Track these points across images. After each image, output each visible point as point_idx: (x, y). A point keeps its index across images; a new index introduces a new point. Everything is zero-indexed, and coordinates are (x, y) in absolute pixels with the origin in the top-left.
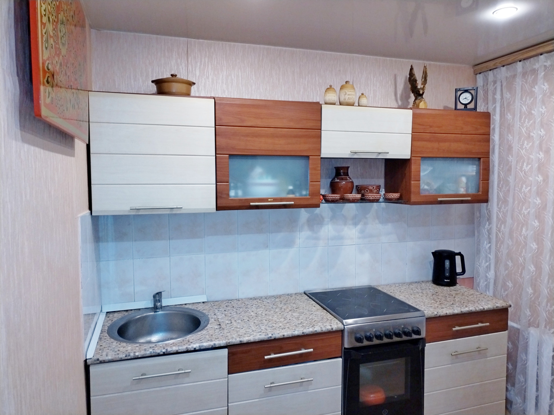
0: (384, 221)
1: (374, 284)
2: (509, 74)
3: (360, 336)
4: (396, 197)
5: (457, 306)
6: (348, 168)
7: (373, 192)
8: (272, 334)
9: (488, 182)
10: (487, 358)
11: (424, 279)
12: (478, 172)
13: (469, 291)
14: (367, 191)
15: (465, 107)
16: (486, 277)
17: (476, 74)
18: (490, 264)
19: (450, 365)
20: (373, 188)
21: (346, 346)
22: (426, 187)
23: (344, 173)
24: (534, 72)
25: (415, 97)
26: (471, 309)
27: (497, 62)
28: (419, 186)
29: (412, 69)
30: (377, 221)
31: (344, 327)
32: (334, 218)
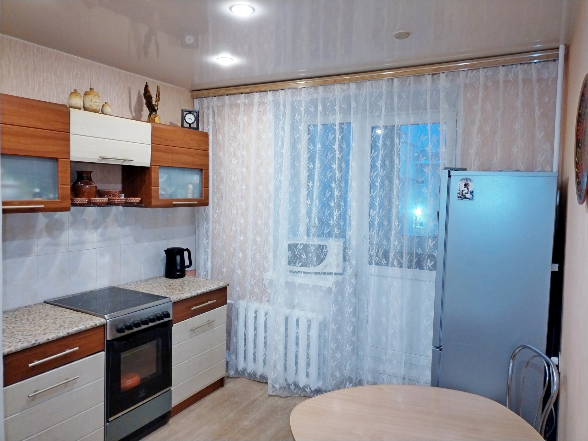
0: (123, 225)
1: (115, 285)
2: (219, 104)
3: (122, 327)
4: (138, 201)
5: (193, 291)
6: (91, 172)
7: (116, 197)
8: (36, 341)
9: (208, 189)
10: (214, 328)
11: (158, 275)
12: (201, 181)
13: (196, 279)
14: (110, 195)
15: (189, 126)
16: (205, 267)
17: (194, 98)
18: (208, 257)
19: (190, 339)
20: (116, 193)
21: (109, 338)
22: (163, 192)
23: (87, 177)
24: (238, 106)
25: (150, 111)
26: (203, 291)
27: (210, 92)
28: (158, 192)
29: (146, 86)
30: (116, 224)
31: (107, 321)
32: (74, 223)
